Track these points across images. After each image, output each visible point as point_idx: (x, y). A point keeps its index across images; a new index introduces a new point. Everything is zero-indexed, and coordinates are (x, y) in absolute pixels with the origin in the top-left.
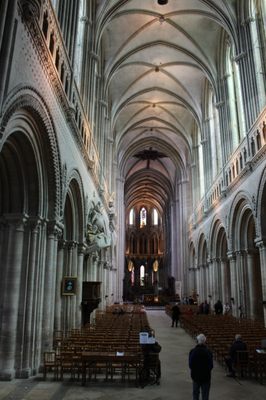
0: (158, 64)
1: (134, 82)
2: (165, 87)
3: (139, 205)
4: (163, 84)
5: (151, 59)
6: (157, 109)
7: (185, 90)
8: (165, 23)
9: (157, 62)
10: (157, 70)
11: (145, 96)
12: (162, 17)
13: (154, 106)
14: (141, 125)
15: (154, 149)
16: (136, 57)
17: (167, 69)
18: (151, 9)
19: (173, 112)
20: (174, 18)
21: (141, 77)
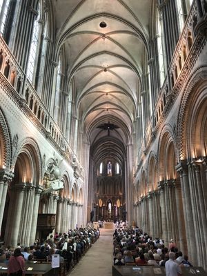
0: (106, 66)
1: (91, 79)
2: (113, 82)
3: (106, 160)
4: (111, 79)
5: (101, 63)
6: (109, 96)
7: (125, 83)
8: (106, 39)
9: (105, 65)
10: (105, 70)
11: (100, 88)
12: (104, 35)
13: (107, 94)
14: (100, 107)
15: (111, 123)
16: (90, 62)
17: (112, 69)
18: (96, 31)
19: (120, 98)
20: (112, 36)
21: (95, 75)
